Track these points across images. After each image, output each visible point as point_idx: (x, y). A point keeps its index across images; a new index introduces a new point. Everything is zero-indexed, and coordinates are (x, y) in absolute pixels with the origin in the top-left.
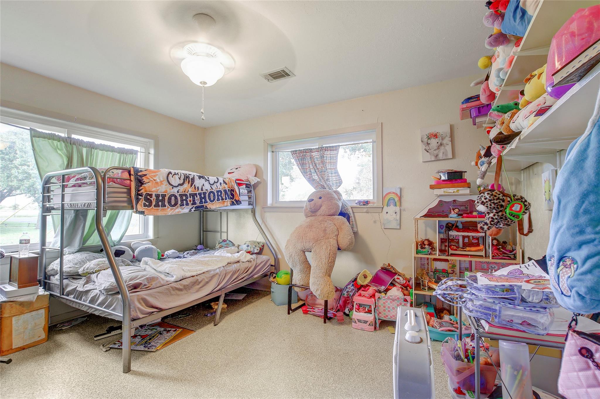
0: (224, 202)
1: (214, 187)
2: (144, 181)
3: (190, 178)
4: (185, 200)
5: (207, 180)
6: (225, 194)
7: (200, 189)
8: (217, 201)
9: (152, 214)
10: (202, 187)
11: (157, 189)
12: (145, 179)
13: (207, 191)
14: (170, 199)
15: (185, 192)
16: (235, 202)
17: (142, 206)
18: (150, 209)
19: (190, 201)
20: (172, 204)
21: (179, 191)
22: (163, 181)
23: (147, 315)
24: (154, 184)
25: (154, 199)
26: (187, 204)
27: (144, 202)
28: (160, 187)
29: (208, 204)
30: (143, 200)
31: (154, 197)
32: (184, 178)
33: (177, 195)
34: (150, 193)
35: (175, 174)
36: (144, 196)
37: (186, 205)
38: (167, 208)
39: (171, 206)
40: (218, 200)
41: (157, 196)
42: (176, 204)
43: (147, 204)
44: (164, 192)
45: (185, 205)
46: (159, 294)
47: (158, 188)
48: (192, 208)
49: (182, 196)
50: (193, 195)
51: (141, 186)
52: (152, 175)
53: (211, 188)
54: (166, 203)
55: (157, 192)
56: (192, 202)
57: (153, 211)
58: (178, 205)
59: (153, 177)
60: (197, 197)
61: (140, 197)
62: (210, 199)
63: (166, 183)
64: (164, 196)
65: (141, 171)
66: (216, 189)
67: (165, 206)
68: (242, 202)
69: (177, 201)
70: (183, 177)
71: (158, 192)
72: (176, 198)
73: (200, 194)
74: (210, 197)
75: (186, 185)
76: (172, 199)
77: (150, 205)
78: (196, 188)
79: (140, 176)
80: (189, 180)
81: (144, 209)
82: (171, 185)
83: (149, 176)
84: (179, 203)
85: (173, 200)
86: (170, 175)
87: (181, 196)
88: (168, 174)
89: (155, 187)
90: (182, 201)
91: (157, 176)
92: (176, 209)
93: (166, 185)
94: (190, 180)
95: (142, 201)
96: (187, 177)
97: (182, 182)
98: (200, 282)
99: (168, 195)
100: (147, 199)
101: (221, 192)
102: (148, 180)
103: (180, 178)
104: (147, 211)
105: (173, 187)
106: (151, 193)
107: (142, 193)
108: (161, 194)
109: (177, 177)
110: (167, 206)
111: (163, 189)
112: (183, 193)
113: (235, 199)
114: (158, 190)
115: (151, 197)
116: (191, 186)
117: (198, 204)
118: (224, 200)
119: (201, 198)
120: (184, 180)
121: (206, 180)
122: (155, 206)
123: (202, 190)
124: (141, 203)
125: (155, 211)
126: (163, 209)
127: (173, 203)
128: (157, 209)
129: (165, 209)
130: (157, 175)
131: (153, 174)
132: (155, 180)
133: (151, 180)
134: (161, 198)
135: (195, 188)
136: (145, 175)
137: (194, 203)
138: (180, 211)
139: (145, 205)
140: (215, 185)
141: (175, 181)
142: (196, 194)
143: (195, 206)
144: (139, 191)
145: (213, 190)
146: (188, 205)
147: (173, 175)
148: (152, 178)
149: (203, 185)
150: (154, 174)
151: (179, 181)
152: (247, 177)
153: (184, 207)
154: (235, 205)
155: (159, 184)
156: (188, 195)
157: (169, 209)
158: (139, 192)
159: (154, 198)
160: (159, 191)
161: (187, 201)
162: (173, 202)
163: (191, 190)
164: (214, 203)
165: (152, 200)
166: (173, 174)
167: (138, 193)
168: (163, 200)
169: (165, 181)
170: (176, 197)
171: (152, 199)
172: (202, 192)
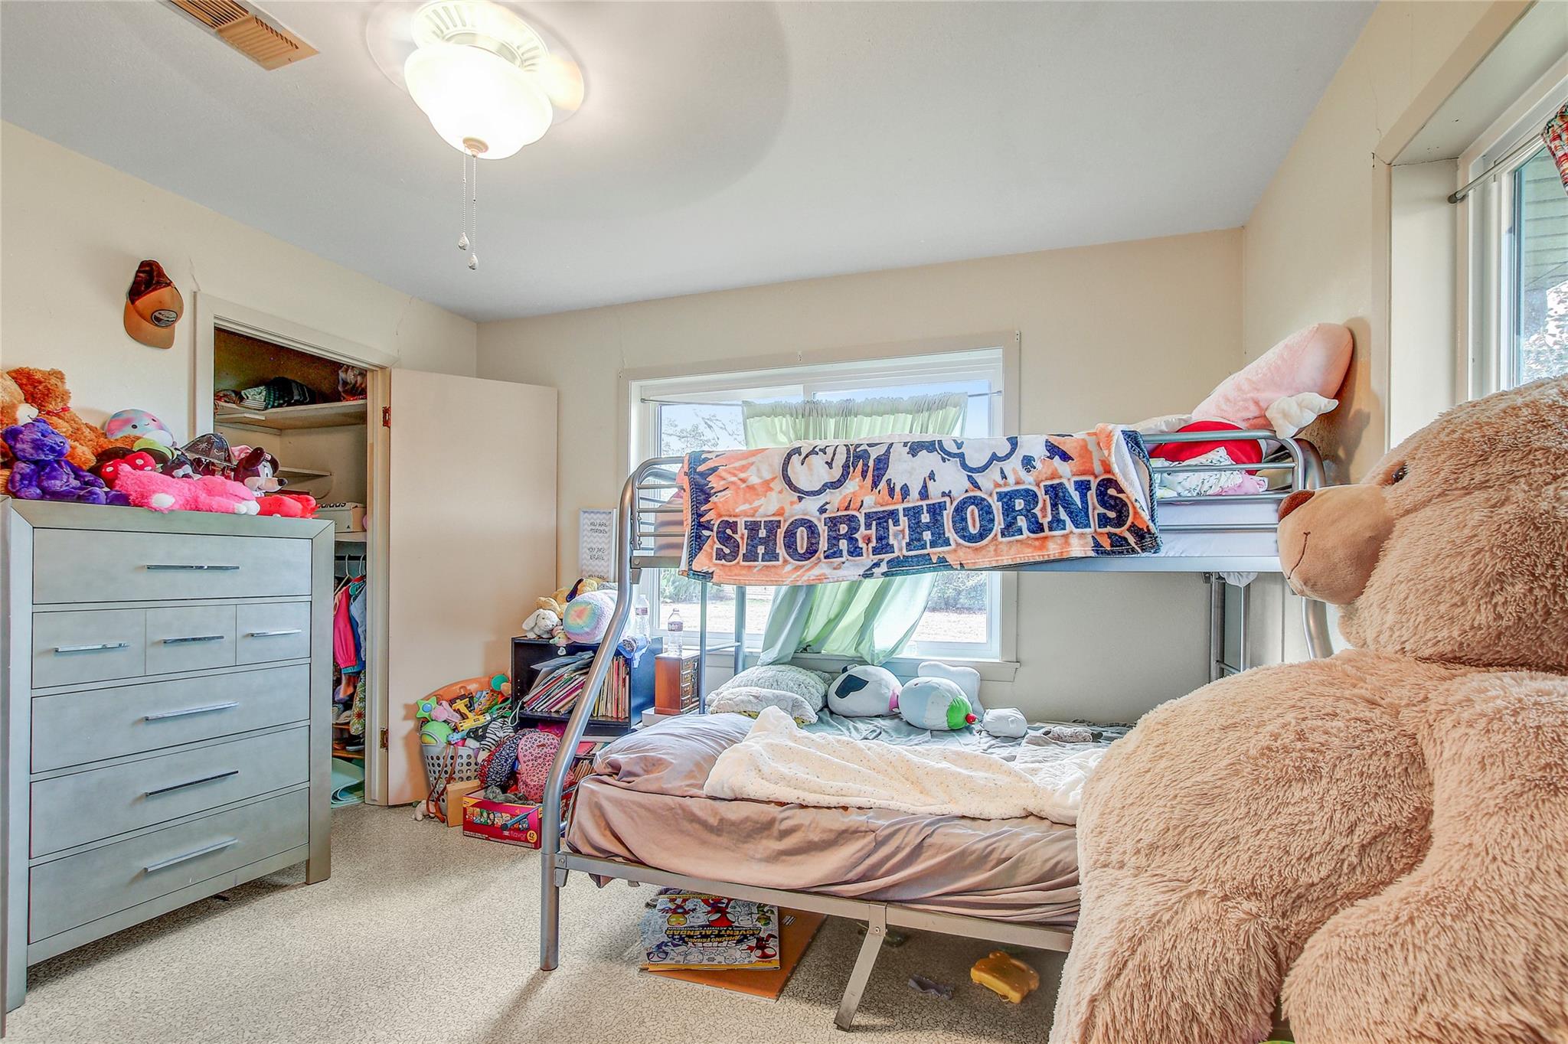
0: (1046, 538)
1: (986, 481)
2: (713, 488)
3: (873, 457)
4: (844, 536)
5: (955, 455)
6: (1054, 506)
7: (914, 493)
8: (1003, 535)
9: (732, 582)
10: (925, 486)
11: (753, 506)
12: (714, 482)
13: (947, 499)
14: (790, 535)
15: (847, 509)
16: (1131, 540)
17: (712, 557)
18: (730, 566)
19: (868, 540)
20: (801, 551)
21: (827, 507)
22: (773, 479)
23: (599, 855)
24: (741, 493)
25: (742, 538)
26: (855, 551)
27: (718, 545)
28: (763, 501)
29: (955, 551)
30: (716, 539)
31: (742, 529)
32: (847, 460)
33: (816, 522)
34: (731, 520)
35: (813, 452)
36: (715, 529)
37: (851, 553)
38: (780, 562)
39: (798, 557)
40: (1010, 528)
41: (753, 528)
42: (811, 552)
43: (727, 551)
44: (774, 515)
45: (845, 553)
46: (643, 812)
47: (756, 504)
48: (877, 565)
49: (835, 525)
50: (882, 519)
51: (707, 501)
52: (735, 468)
53: (968, 485)
54: (780, 548)
55: (753, 516)
56: (874, 543)
57: (736, 571)
58: (820, 554)
59: (737, 472)
60: (896, 523)
61: (706, 533)
62: (965, 529)
63: (779, 484)
64: (772, 527)
65: (706, 460)
66: (997, 485)
67: (776, 557)
68: (1163, 538)
69: (814, 541)
70: (841, 459)
71: (757, 515)
72: (813, 533)
73: (914, 513)
74: (964, 519)
75: (852, 486)
76: (798, 534)
77: (734, 554)
78: (898, 489)
79: (702, 474)
80: (866, 465)
81: (716, 565)
82: (795, 489)
83: (725, 470)
84: (823, 545)
85: (803, 539)
86: (795, 458)
87: (833, 523)
88: (789, 456)
89: (746, 501)
90: (834, 540)
91: (753, 468)
92: (812, 568)
93: (780, 492)
94: (871, 464)
95: (712, 545)
96: (857, 457)
97: (836, 473)
98: (785, 834)
99: (785, 521)
100: (725, 539)
101: (1031, 497)
102: (722, 483)
103: (830, 464)
104: (722, 573)
105: (802, 494)
106: (734, 519)
107: (709, 522)
108: (763, 520)
109: (818, 461)
110: (781, 559)
111: (771, 505)
112: (839, 514)
113: (1133, 525)
114: (756, 510)
115: (735, 532)
116: (875, 484)
117: (901, 550)
118: (1047, 532)
119: (916, 528)
120: (846, 467)
121: (949, 454)
122: (746, 558)
123: (924, 494)
124: (709, 550)
125: (744, 572)
126: (767, 567)
127: (802, 548)
128: (750, 567)
129: (774, 566)
130: (752, 464)
131: (737, 464)
132: (743, 481)
133: (733, 483)
134: (762, 533)
135: (891, 491)
136: (714, 470)
137: (883, 546)
138: (824, 574)
139: (720, 555)
140: (994, 473)
141: (811, 474)
142: (893, 514)
143: (888, 557)
144: (701, 516)
145: (978, 493)
146: (860, 555)
147: (807, 456)
148: (735, 475)
149: (932, 476)
150: (744, 462)
151: (829, 473)
152: (1257, 403)
153: (843, 559)
154: (1133, 551)
155: (760, 490)
156: (862, 520)
157: (789, 568)
158: (701, 520)
159: (743, 535)
160: (761, 511)
161: (852, 540)
162: (802, 546)
163: (871, 502)
164: (982, 548)
165: (739, 540)
166: (804, 453)
167: (699, 522)
168: (770, 541)
169: (777, 481)
170: (812, 529)
171: (737, 537)
172: (924, 503)
